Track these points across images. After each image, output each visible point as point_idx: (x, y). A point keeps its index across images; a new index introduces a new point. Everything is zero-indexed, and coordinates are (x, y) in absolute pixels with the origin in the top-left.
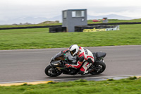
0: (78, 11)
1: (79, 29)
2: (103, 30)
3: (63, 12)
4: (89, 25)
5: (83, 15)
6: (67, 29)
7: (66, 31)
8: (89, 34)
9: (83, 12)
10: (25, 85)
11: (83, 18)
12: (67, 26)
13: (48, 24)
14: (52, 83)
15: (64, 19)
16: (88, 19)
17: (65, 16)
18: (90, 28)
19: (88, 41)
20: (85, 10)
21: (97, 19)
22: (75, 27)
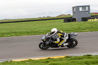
0: (84, 7)
1: (85, 19)
3: (73, 8)
4: (91, 16)
5: (87, 10)
6: (76, 20)
7: (76, 21)
8: (92, 23)
9: (87, 7)
10: (49, 58)
11: (87, 11)
12: (76, 18)
13: (63, 17)
14: (67, 57)
15: (74, 12)
16: (91, 12)
17: (75, 11)
18: (93, 19)
19: (92, 28)
20: (89, 6)
22: (82, 18)
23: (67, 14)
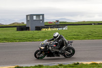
1: (38, 28)
2: (56, 29)
3: (27, 16)
7: (29, 30)
8: (46, 32)
12: (30, 26)
14: (18, 67)
16: (45, 21)
20: (43, 15)
21: (52, 21)
22: (36, 27)
23: (21, 22)
